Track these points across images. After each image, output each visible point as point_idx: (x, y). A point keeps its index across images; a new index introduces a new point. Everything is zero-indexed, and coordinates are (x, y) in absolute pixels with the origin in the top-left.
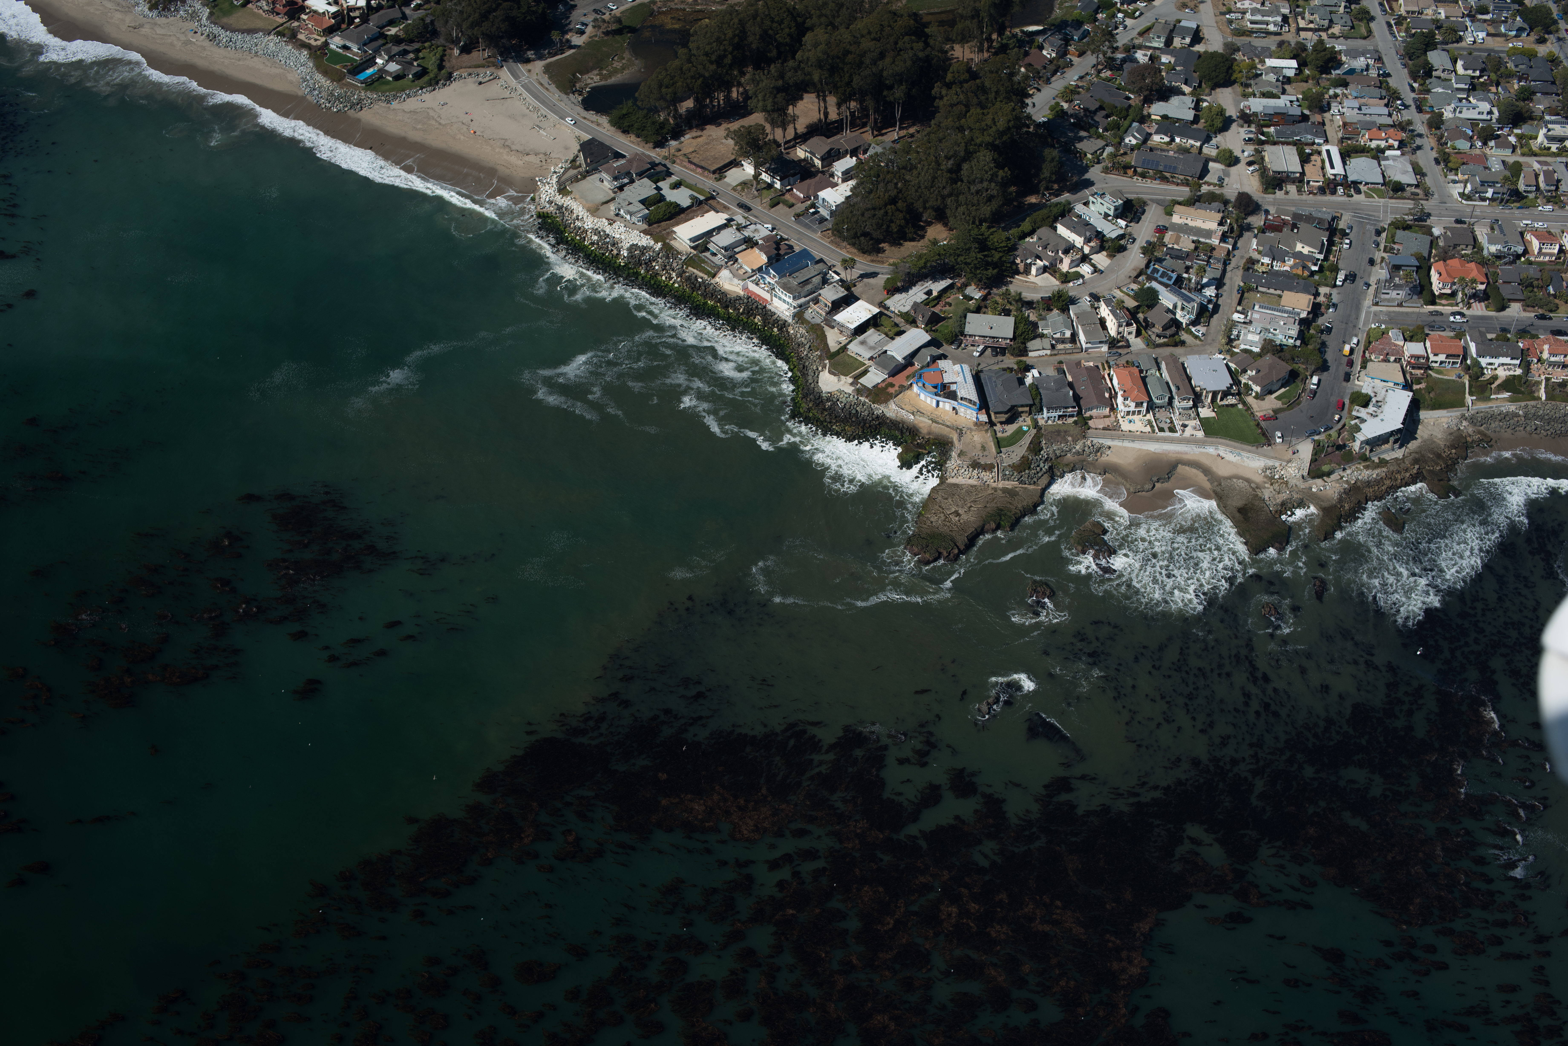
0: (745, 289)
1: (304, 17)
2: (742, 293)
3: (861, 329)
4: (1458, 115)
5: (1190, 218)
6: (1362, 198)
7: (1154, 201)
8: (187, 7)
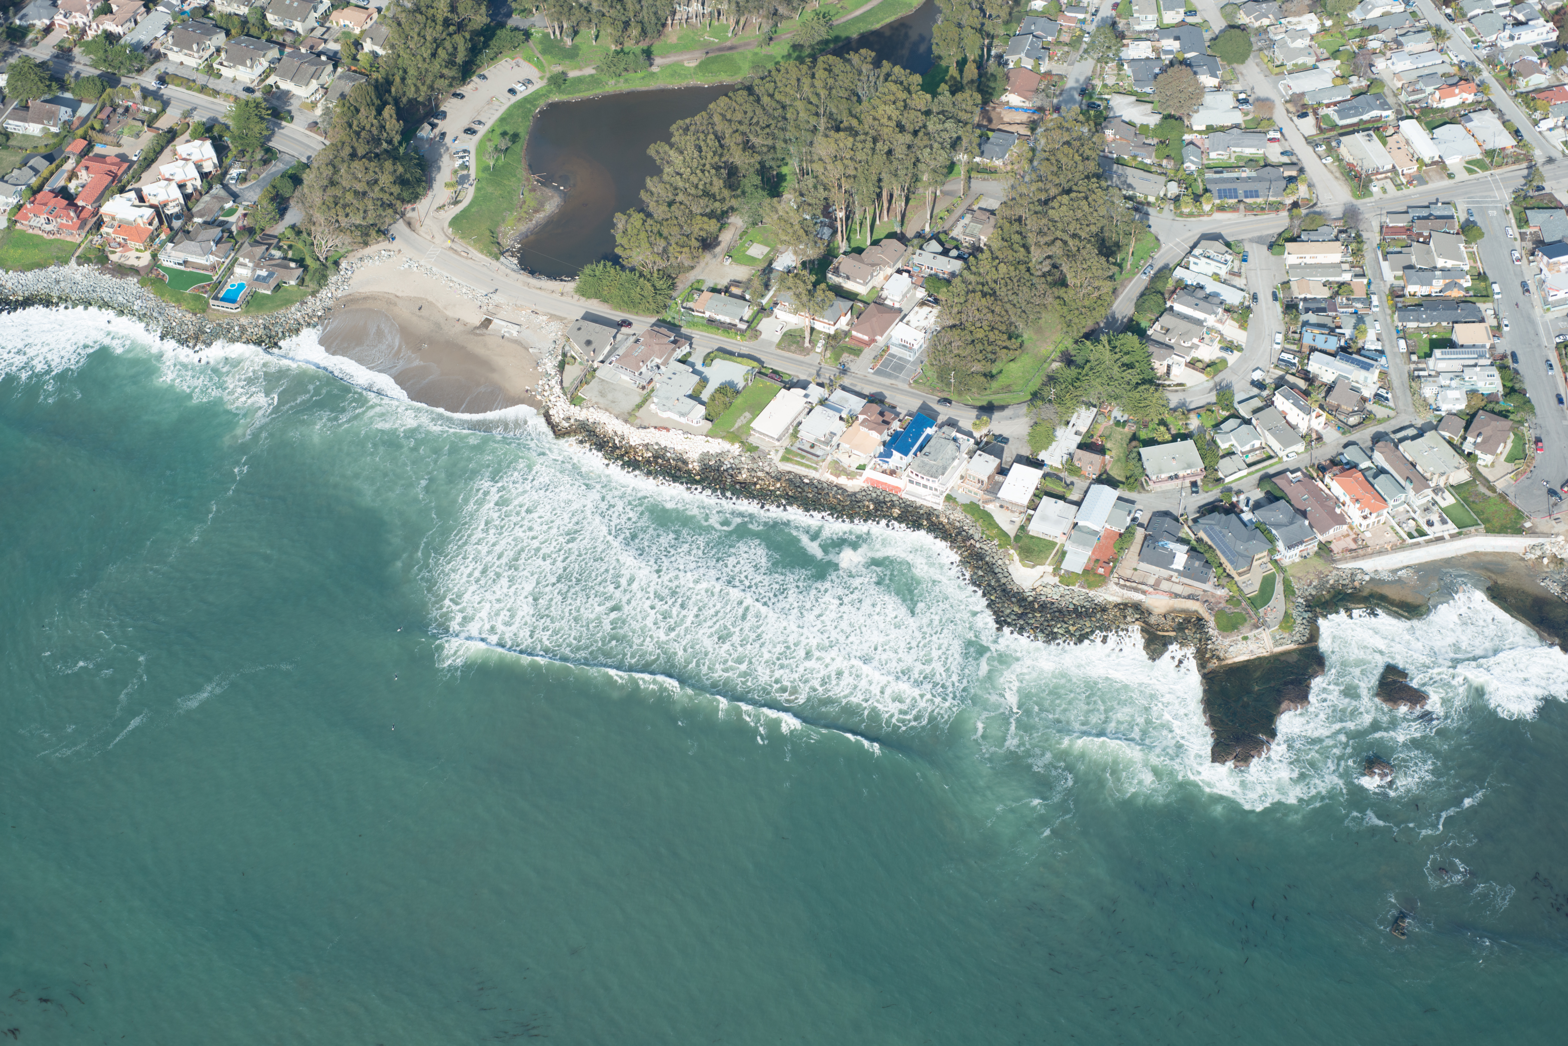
0: (867, 479)
1: (107, 229)
2: (866, 487)
3: (1033, 503)
4: (1516, 41)
5: (1308, 256)
6: (1465, 176)
7: (1251, 240)
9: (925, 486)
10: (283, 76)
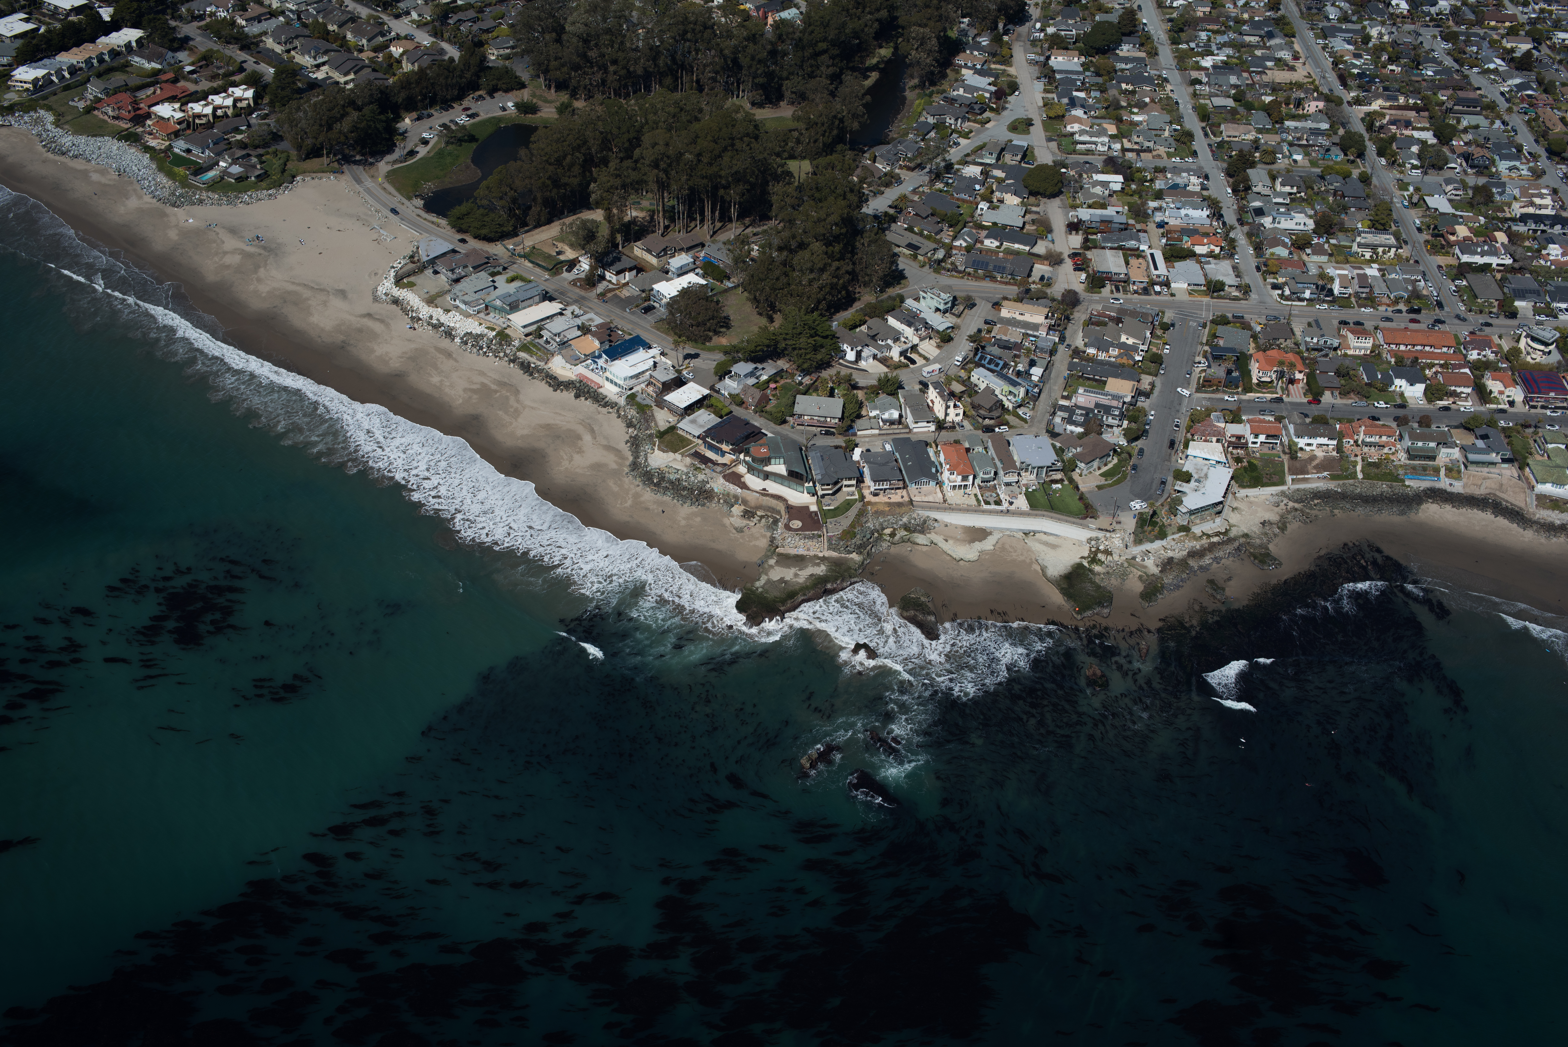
0: (577, 373)
1: (149, 122)
2: (573, 377)
3: (690, 409)
4: (1276, 225)
5: (1017, 312)
6: (1186, 297)
7: (982, 298)
8: (32, 113)
9: (616, 384)
10: (332, 66)
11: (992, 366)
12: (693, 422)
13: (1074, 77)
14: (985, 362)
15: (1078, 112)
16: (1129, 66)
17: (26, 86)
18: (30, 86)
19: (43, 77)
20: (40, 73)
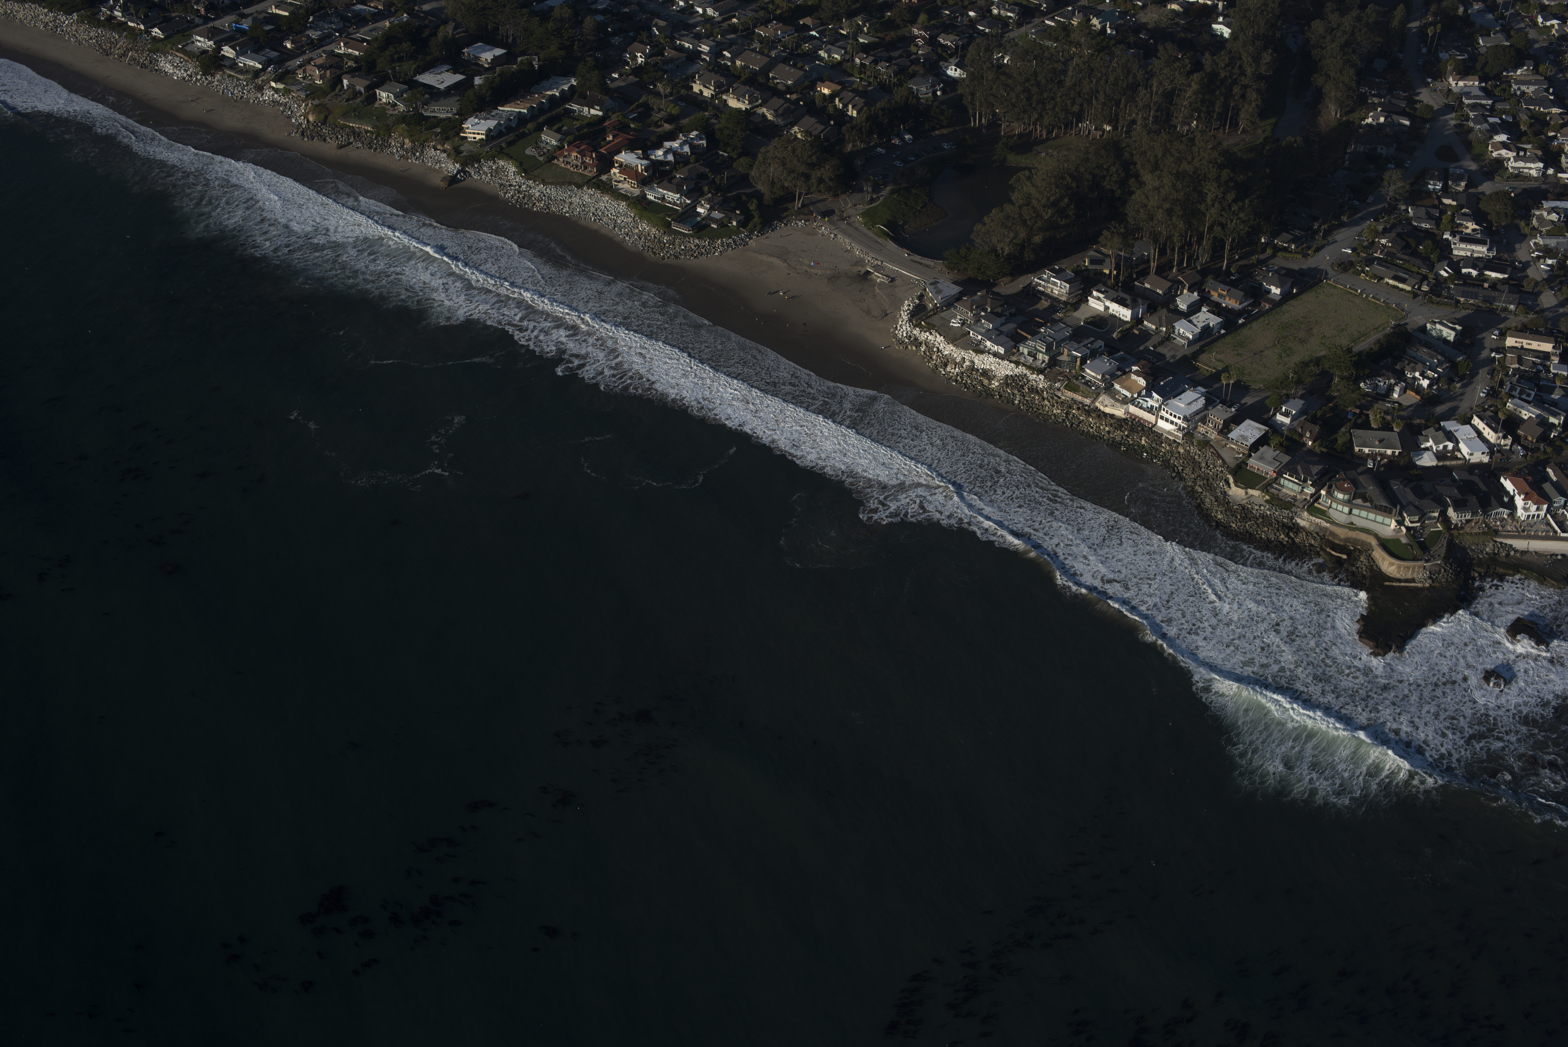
0: (1127, 412)
1: (614, 170)
2: (1124, 417)
3: (1255, 447)
5: (1525, 341)
8: (490, 163)
9: (1172, 423)
10: (768, 109)
11: (1524, 397)
12: (1261, 459)
13: (1484, 102)
14: (1516, 393)
15: (1502, 138)
16: (1532, 88)
17: (478, 137)
18: (484, 137)
19: (495, 127)
20: (492, 124)
